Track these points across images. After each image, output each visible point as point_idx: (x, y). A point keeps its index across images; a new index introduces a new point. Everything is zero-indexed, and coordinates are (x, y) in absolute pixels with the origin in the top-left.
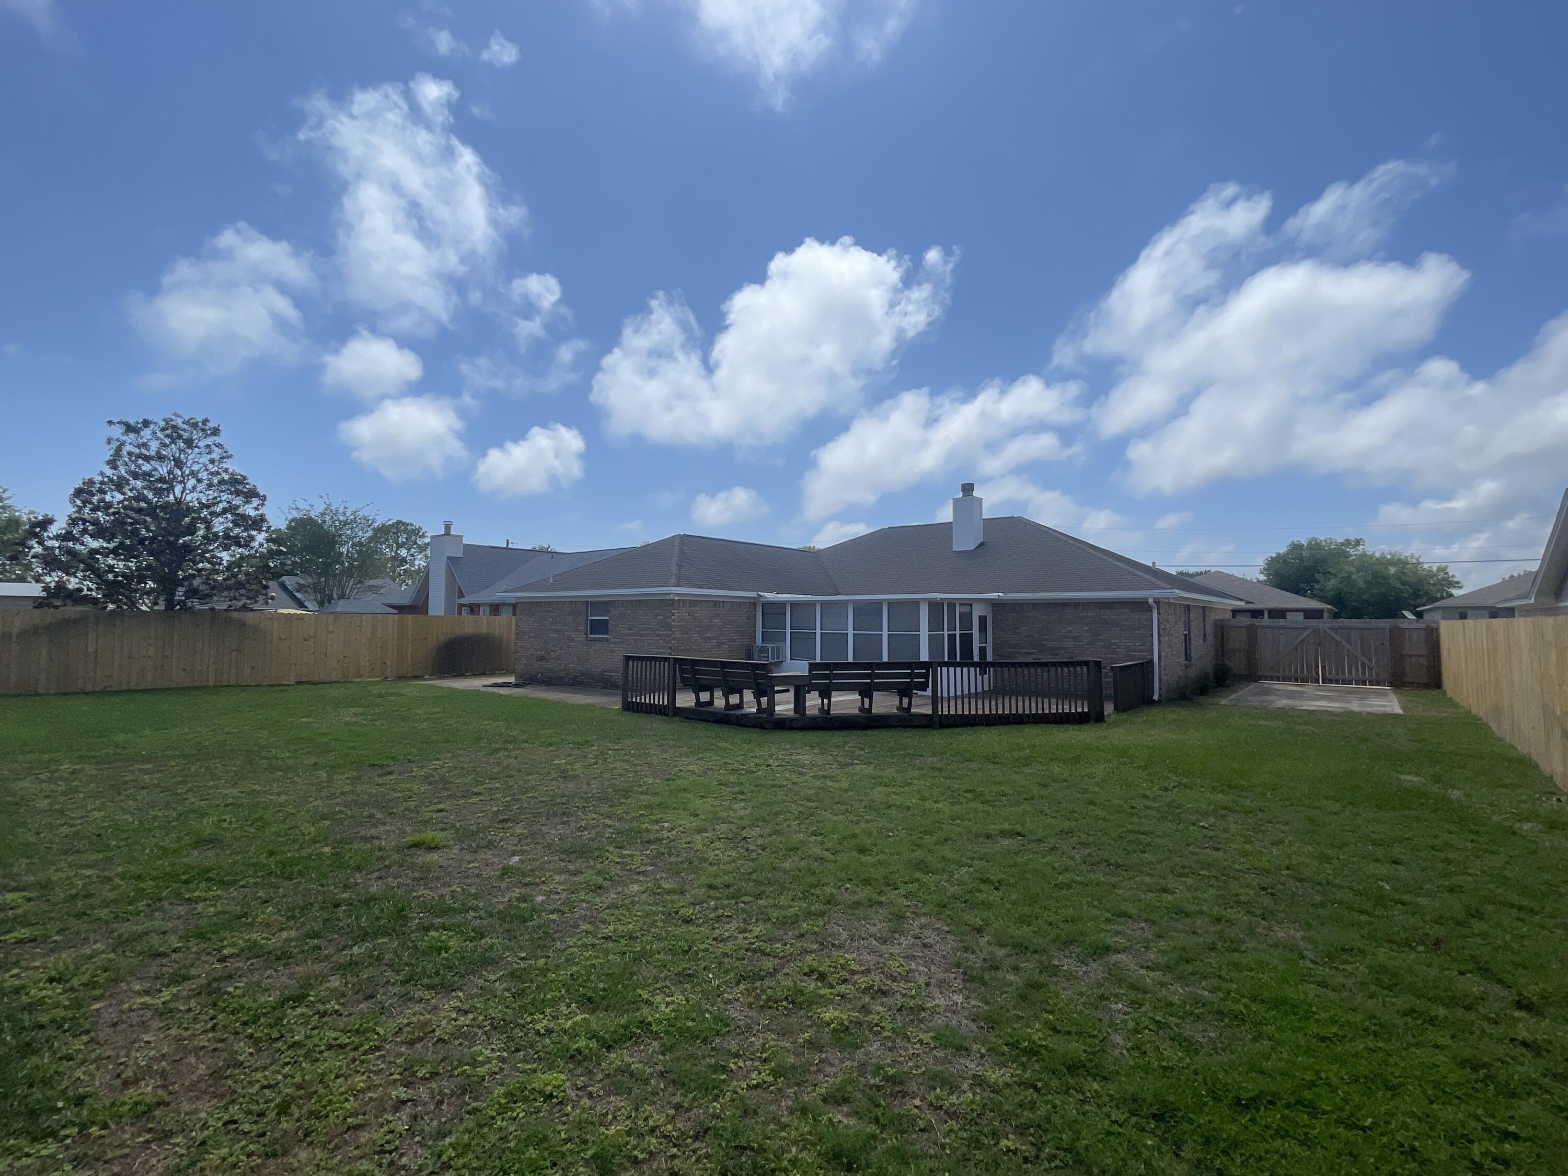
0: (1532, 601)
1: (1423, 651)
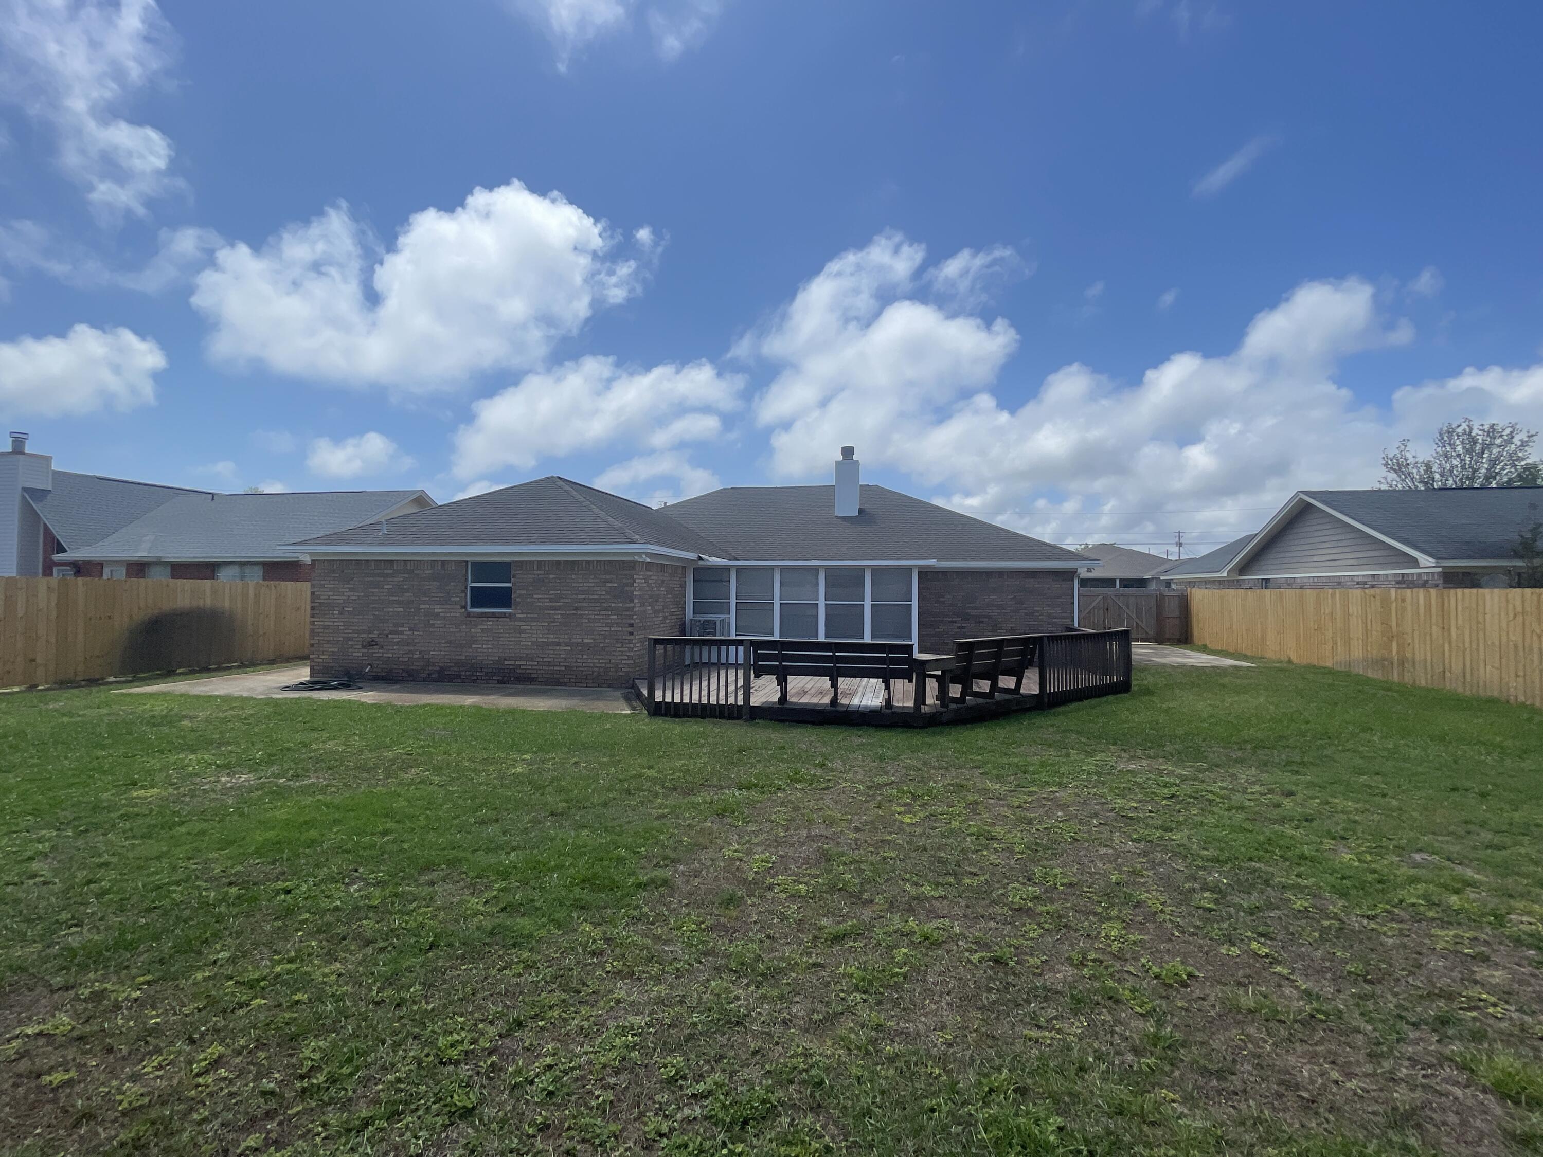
0: (1225, 574)
1: (1177, 614)
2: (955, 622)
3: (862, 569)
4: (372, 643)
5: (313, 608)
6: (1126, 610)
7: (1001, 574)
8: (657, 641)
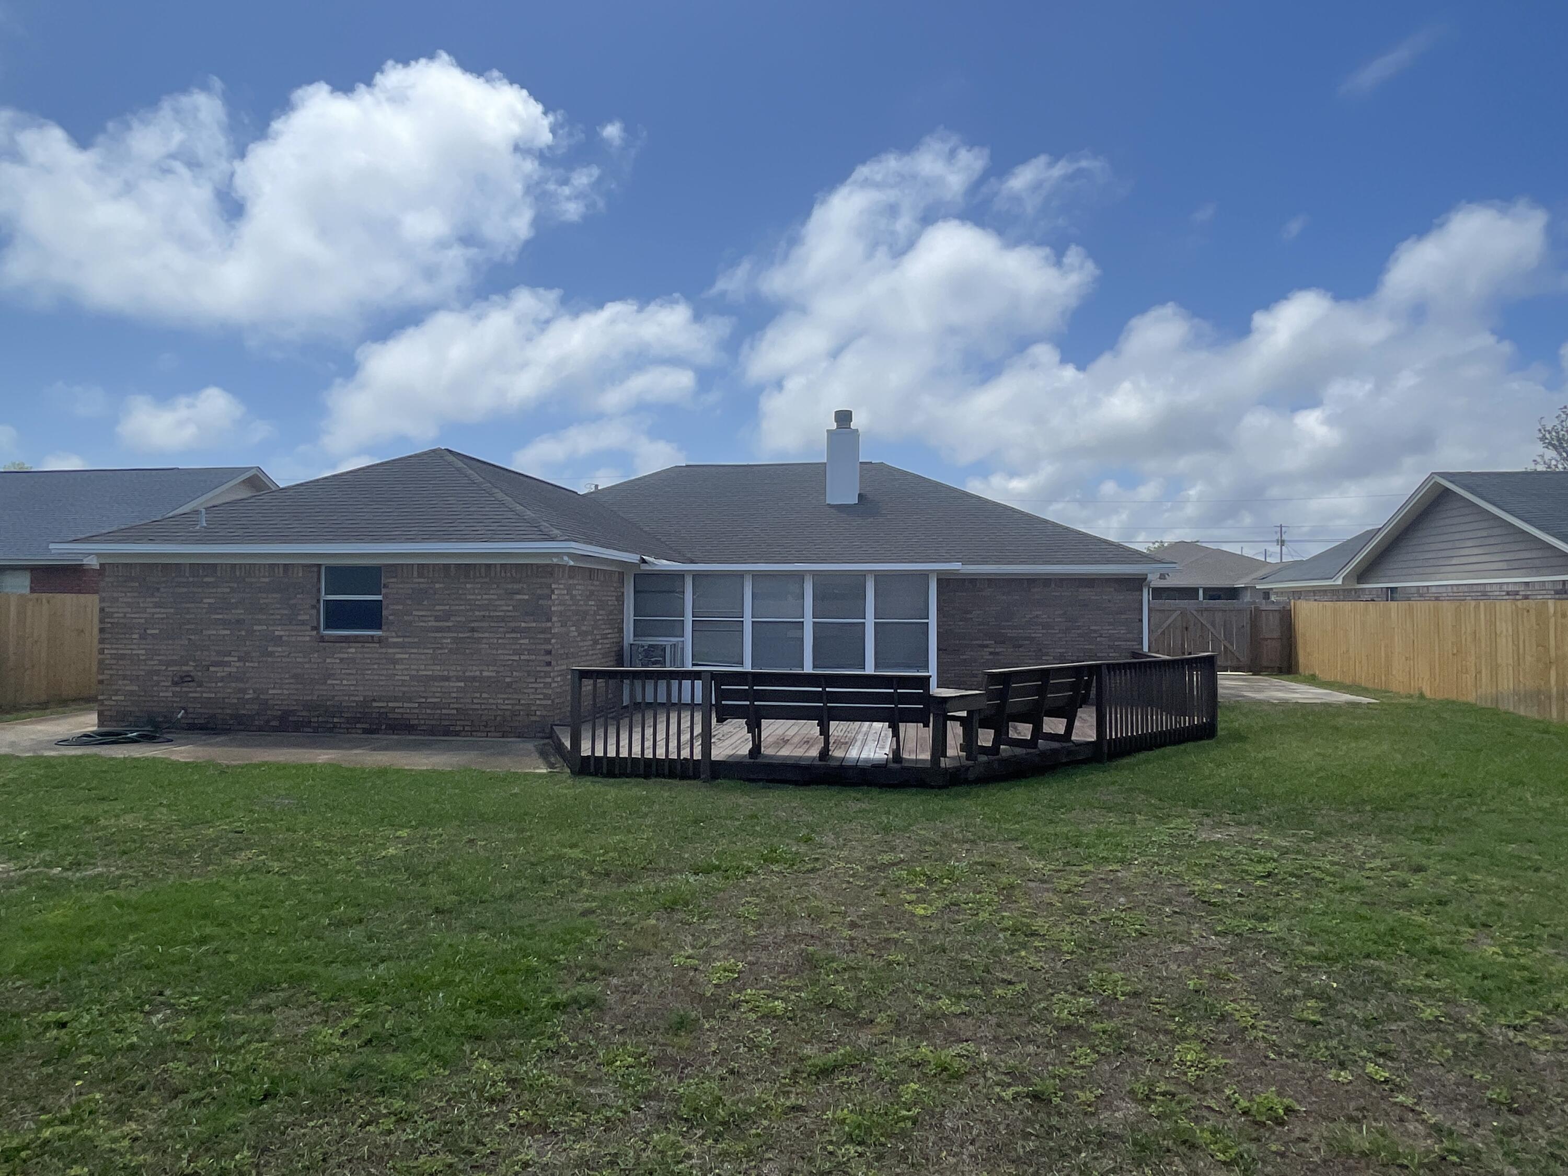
0: (1339, 582)
1: (1277, 634)
2: (987, 646)
3: (863, 575)
4: (184, 679)
5: (102, 630)
6: (1212, 630)
7: (1047, 581)
8: (584, 674)
